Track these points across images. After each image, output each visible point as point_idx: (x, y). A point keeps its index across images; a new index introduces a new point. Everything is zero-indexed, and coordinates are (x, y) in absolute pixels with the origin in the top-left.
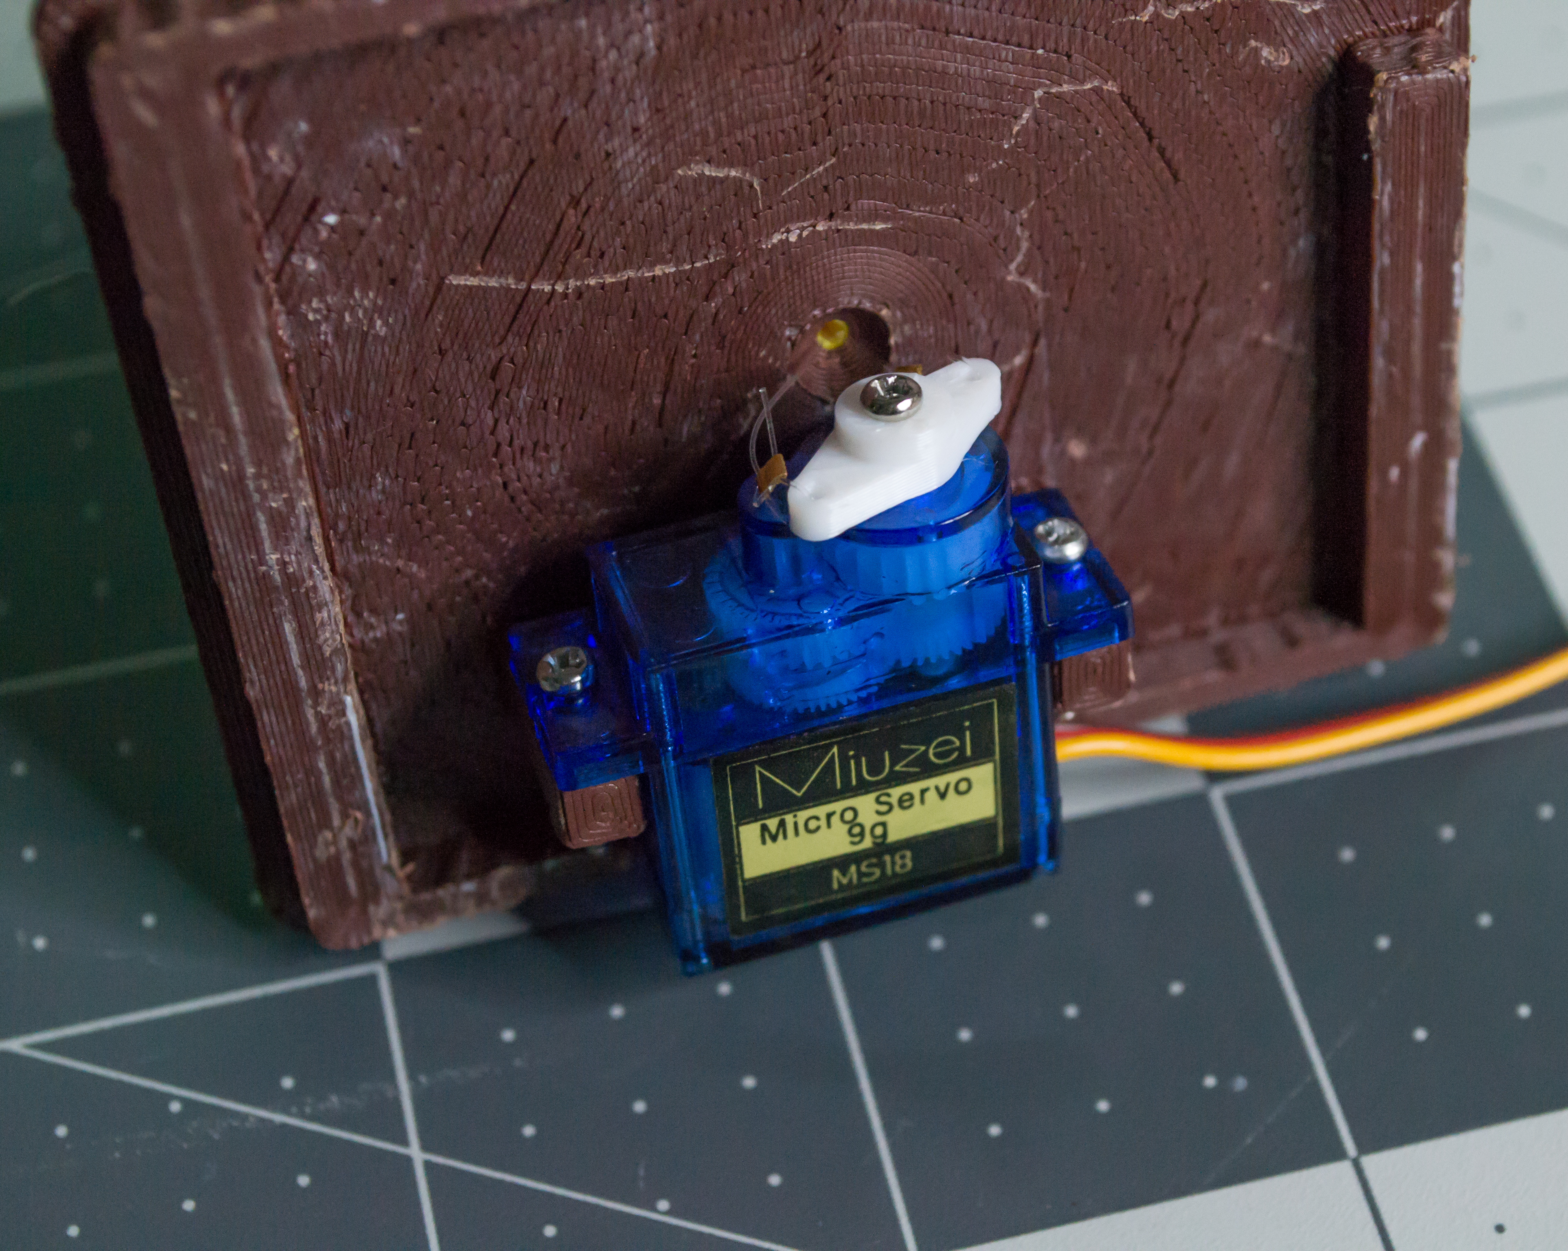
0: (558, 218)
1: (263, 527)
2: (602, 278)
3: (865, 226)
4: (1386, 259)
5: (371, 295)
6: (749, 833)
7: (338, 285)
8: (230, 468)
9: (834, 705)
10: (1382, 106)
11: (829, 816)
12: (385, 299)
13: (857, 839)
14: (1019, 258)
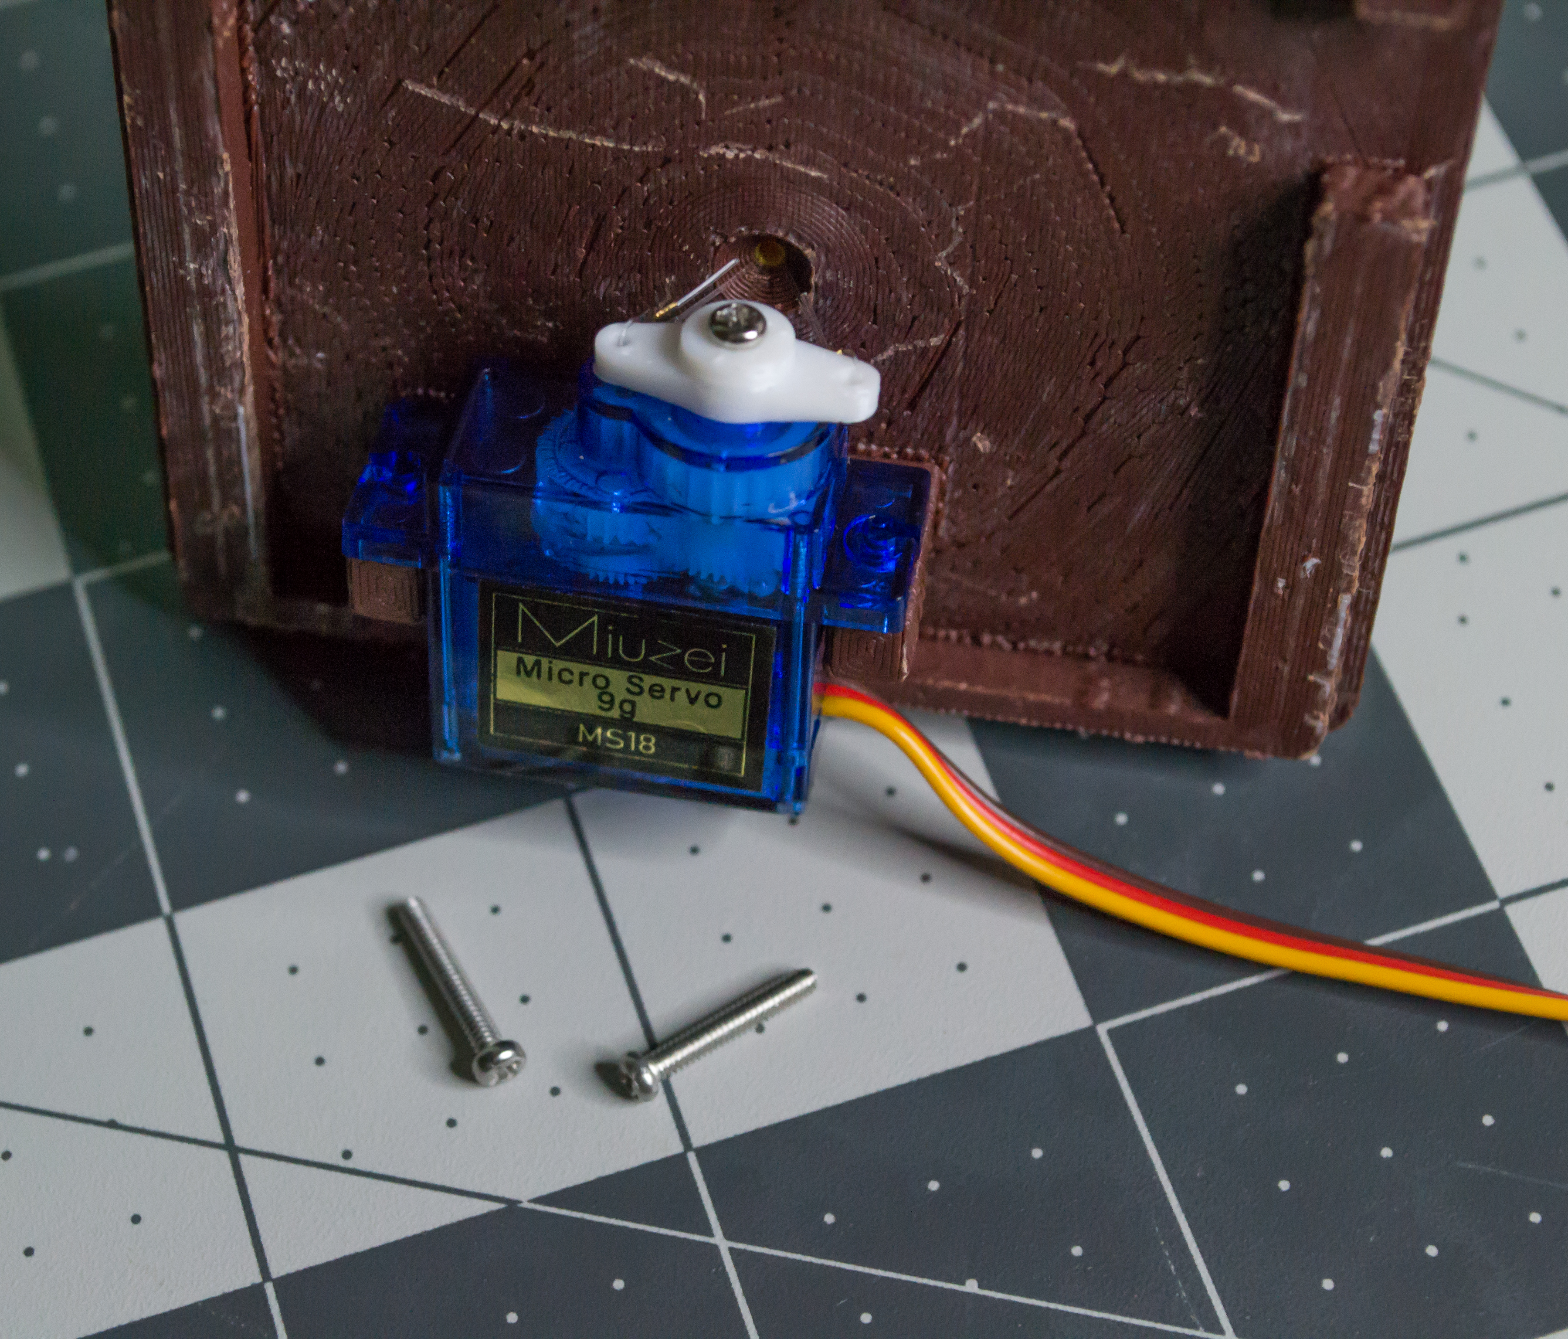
0: (513, 63)
1: (187, 237)
2: (545, 129)
3: (802, 169)
4: (1303, 380)
5: (334, 72)
6: (505, 659)
7: (308, 55)
8: (165, 176)
9: (622, 582)
10: (1321, 237)
11: (582, 675)
12: (346, 81)
13: (607, 706)
14: (950, 249)
